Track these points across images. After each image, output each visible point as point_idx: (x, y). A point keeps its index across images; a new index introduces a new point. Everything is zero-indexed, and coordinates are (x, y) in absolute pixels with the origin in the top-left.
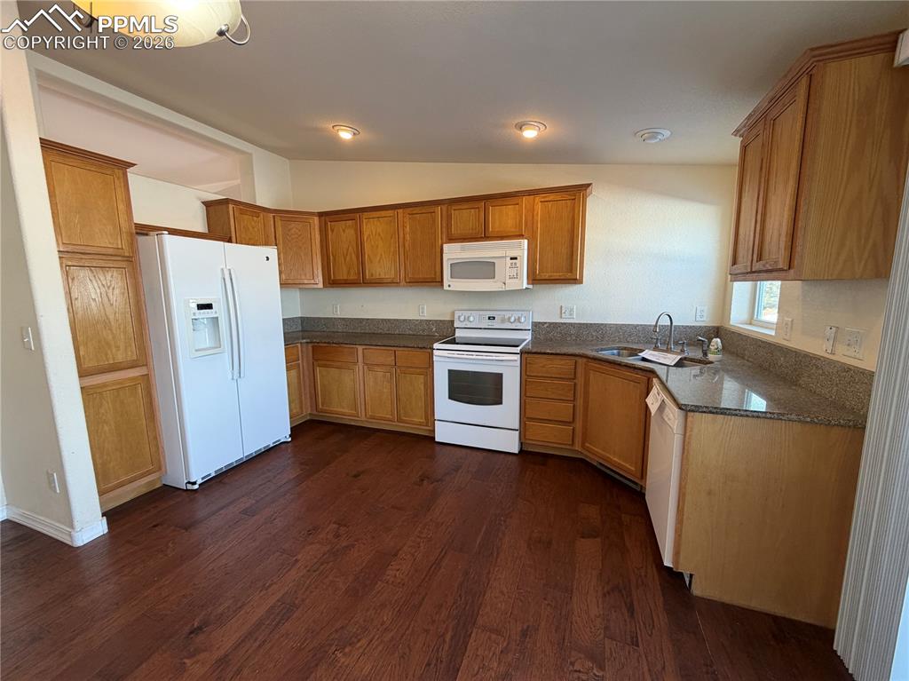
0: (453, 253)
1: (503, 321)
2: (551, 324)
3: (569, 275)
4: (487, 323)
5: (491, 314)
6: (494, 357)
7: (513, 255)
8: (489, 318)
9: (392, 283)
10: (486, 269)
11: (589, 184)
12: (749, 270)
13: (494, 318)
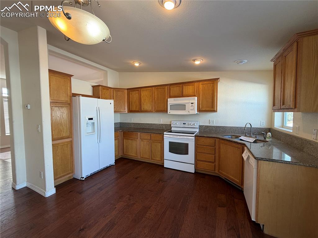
0: (171, 101)
1: (188, 125)
2: (206, 126)
3: (212, 109)
4: (183, 126)
6: (185, 137)
7: (192, 102)
8: (184, 124)
9: (150, 111)
10: (182, 107)
11: (219, 78)
12: (280, 108)
13: (185, 124)
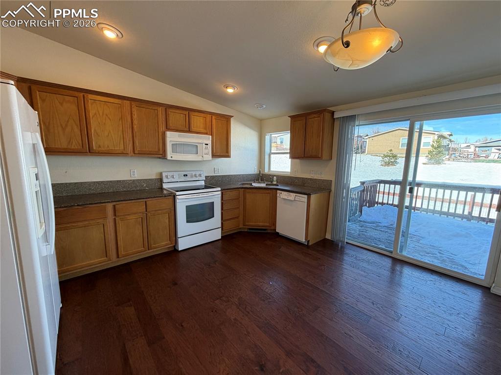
0: (172, 137)
1: (192, 176)
2: (211, 176)
4: (183, 179)
5: (185, 173)
6: (210, 194)
7: (207, 143)
8: (184, 175)
9: (123, 154)
11: (233, 116)
12: (303, 156)
13: (187, 175)
